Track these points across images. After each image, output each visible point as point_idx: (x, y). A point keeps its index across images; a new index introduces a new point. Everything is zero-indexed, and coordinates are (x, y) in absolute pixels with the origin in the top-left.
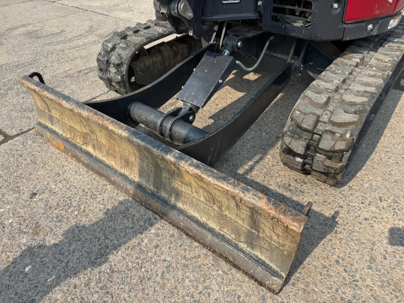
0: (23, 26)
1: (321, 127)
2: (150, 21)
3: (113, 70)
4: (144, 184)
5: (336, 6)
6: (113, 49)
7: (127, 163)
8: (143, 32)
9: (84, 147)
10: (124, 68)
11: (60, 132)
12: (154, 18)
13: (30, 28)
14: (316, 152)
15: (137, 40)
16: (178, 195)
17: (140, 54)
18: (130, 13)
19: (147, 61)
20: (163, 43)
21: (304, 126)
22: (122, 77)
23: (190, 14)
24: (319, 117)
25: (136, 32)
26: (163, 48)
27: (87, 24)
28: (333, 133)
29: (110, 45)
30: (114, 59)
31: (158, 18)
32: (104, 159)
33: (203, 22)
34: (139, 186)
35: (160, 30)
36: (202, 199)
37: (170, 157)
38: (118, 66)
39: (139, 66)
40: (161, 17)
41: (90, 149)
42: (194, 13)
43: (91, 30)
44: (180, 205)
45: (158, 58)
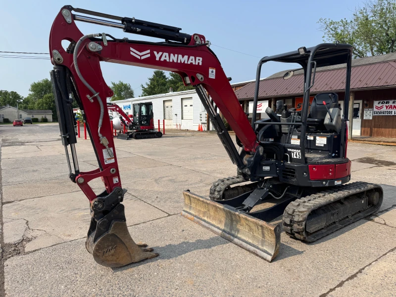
0: (167, 177)
1: (295, 214)
2: (234, 176)
3: (216, 193)
4: (226, 229)
5: (305, 174)
6: (218, 185)
7: (220, 222)
8: (231, 180)
9: (203, 218)
10: (221, 193)
11: (193, 213)
12: (236, 175)
13: (170, 178)
14: (294, 223)
15: (228, 182)
16: (238, 231)
17: (228, 189)
18: (222, 175)
19: (231, 192)
20: (239, 186)
21: (289, 213)
22: (220, 196)
23: (249, 173)
24: (294, 210)
25: (228, 180)
26: (239, 188)
27: (199, 178)
28: (299, 215)
29: (217, 184)
30: (218, 189)
31: (238, 174)
32: (211, 222)
33: (255, 177)
34: (224, 231)
35: (238, 180)
36: (247, 230)
37: (237, 213)
38: (219, 191)
39: (227, 193)
40: (239, 173)
41: (205, 218)
42: (251, 172)
43: (201, 181)
44: (239, 236)
45: (236, 192)
